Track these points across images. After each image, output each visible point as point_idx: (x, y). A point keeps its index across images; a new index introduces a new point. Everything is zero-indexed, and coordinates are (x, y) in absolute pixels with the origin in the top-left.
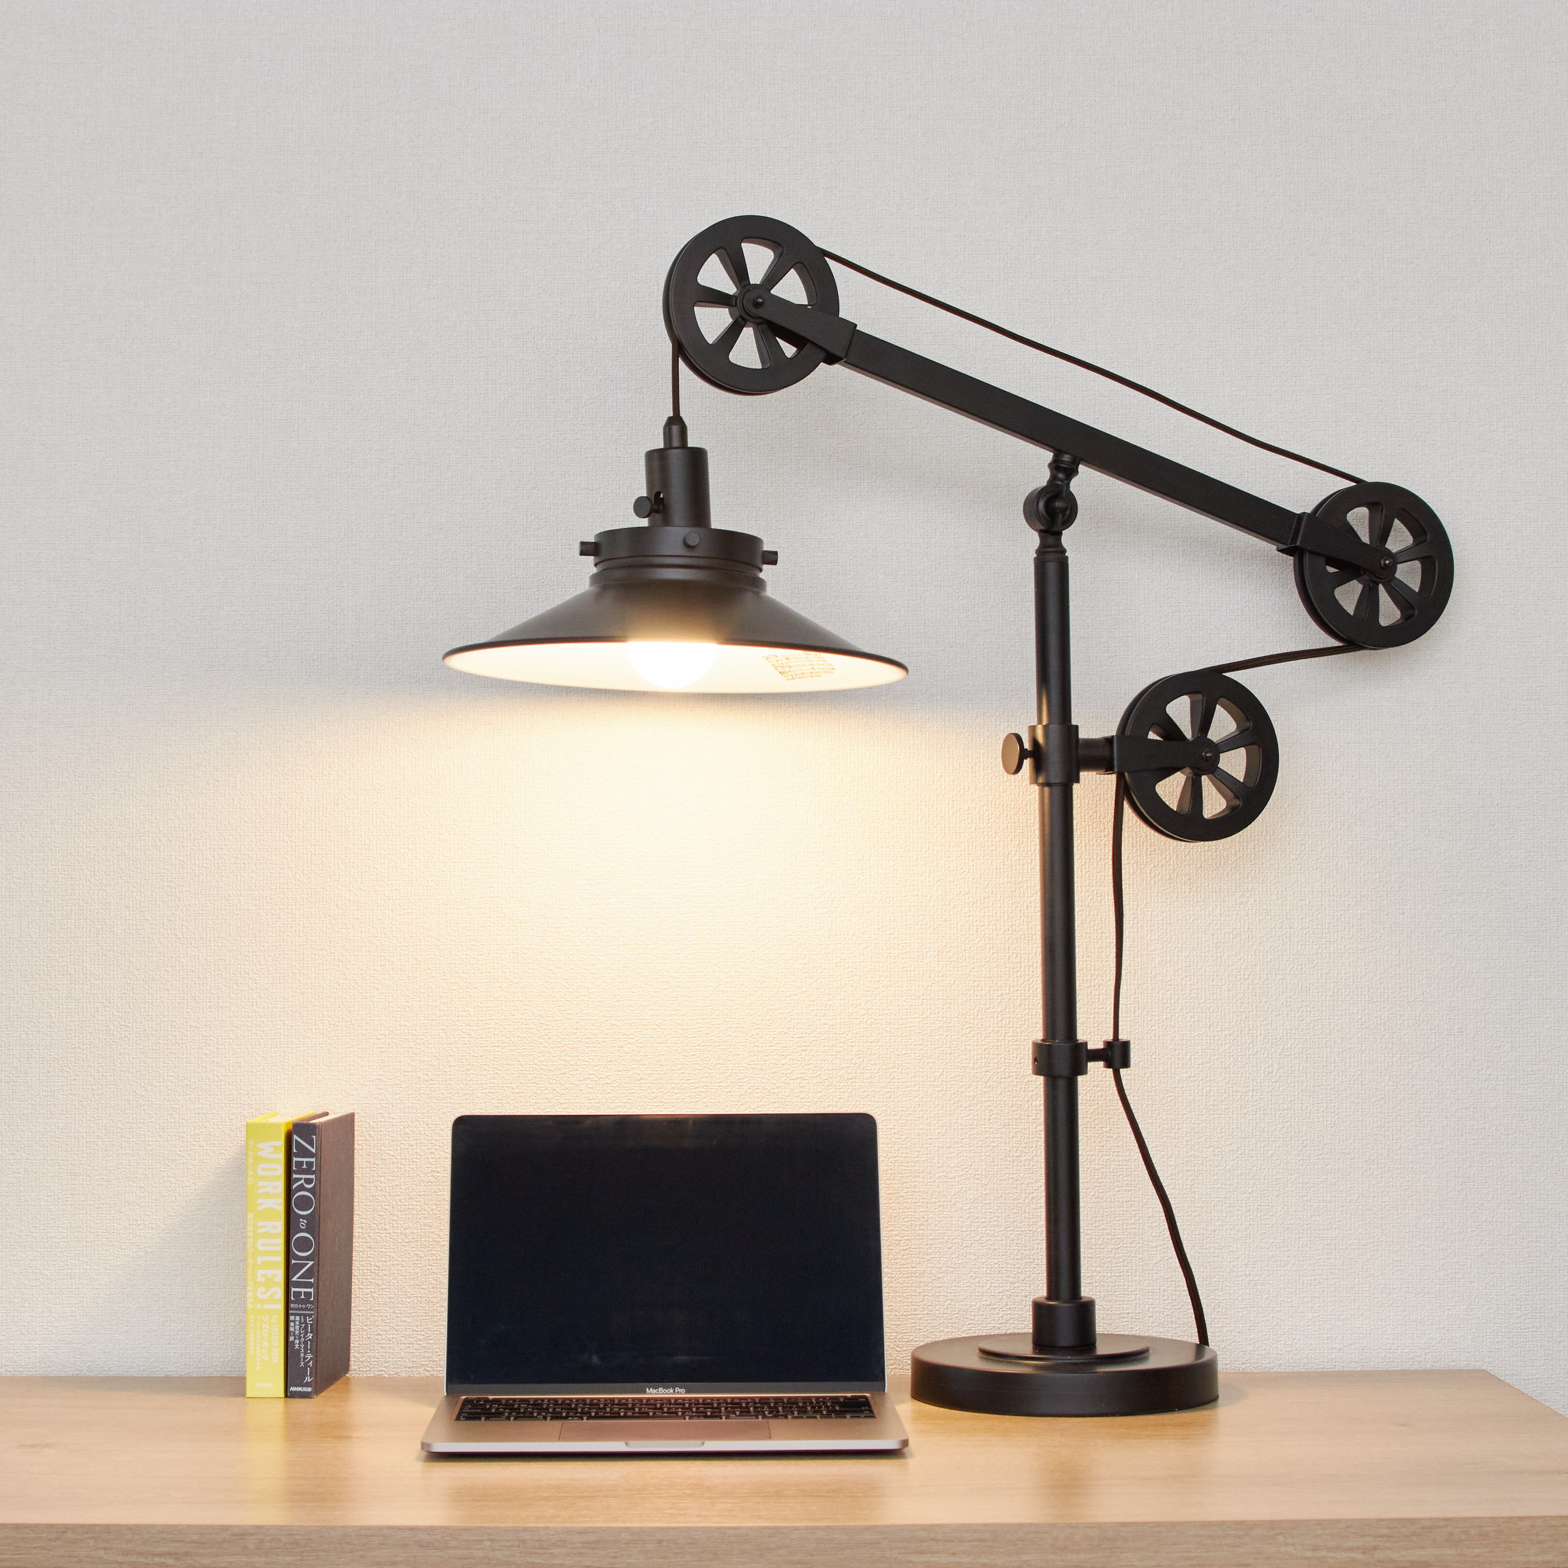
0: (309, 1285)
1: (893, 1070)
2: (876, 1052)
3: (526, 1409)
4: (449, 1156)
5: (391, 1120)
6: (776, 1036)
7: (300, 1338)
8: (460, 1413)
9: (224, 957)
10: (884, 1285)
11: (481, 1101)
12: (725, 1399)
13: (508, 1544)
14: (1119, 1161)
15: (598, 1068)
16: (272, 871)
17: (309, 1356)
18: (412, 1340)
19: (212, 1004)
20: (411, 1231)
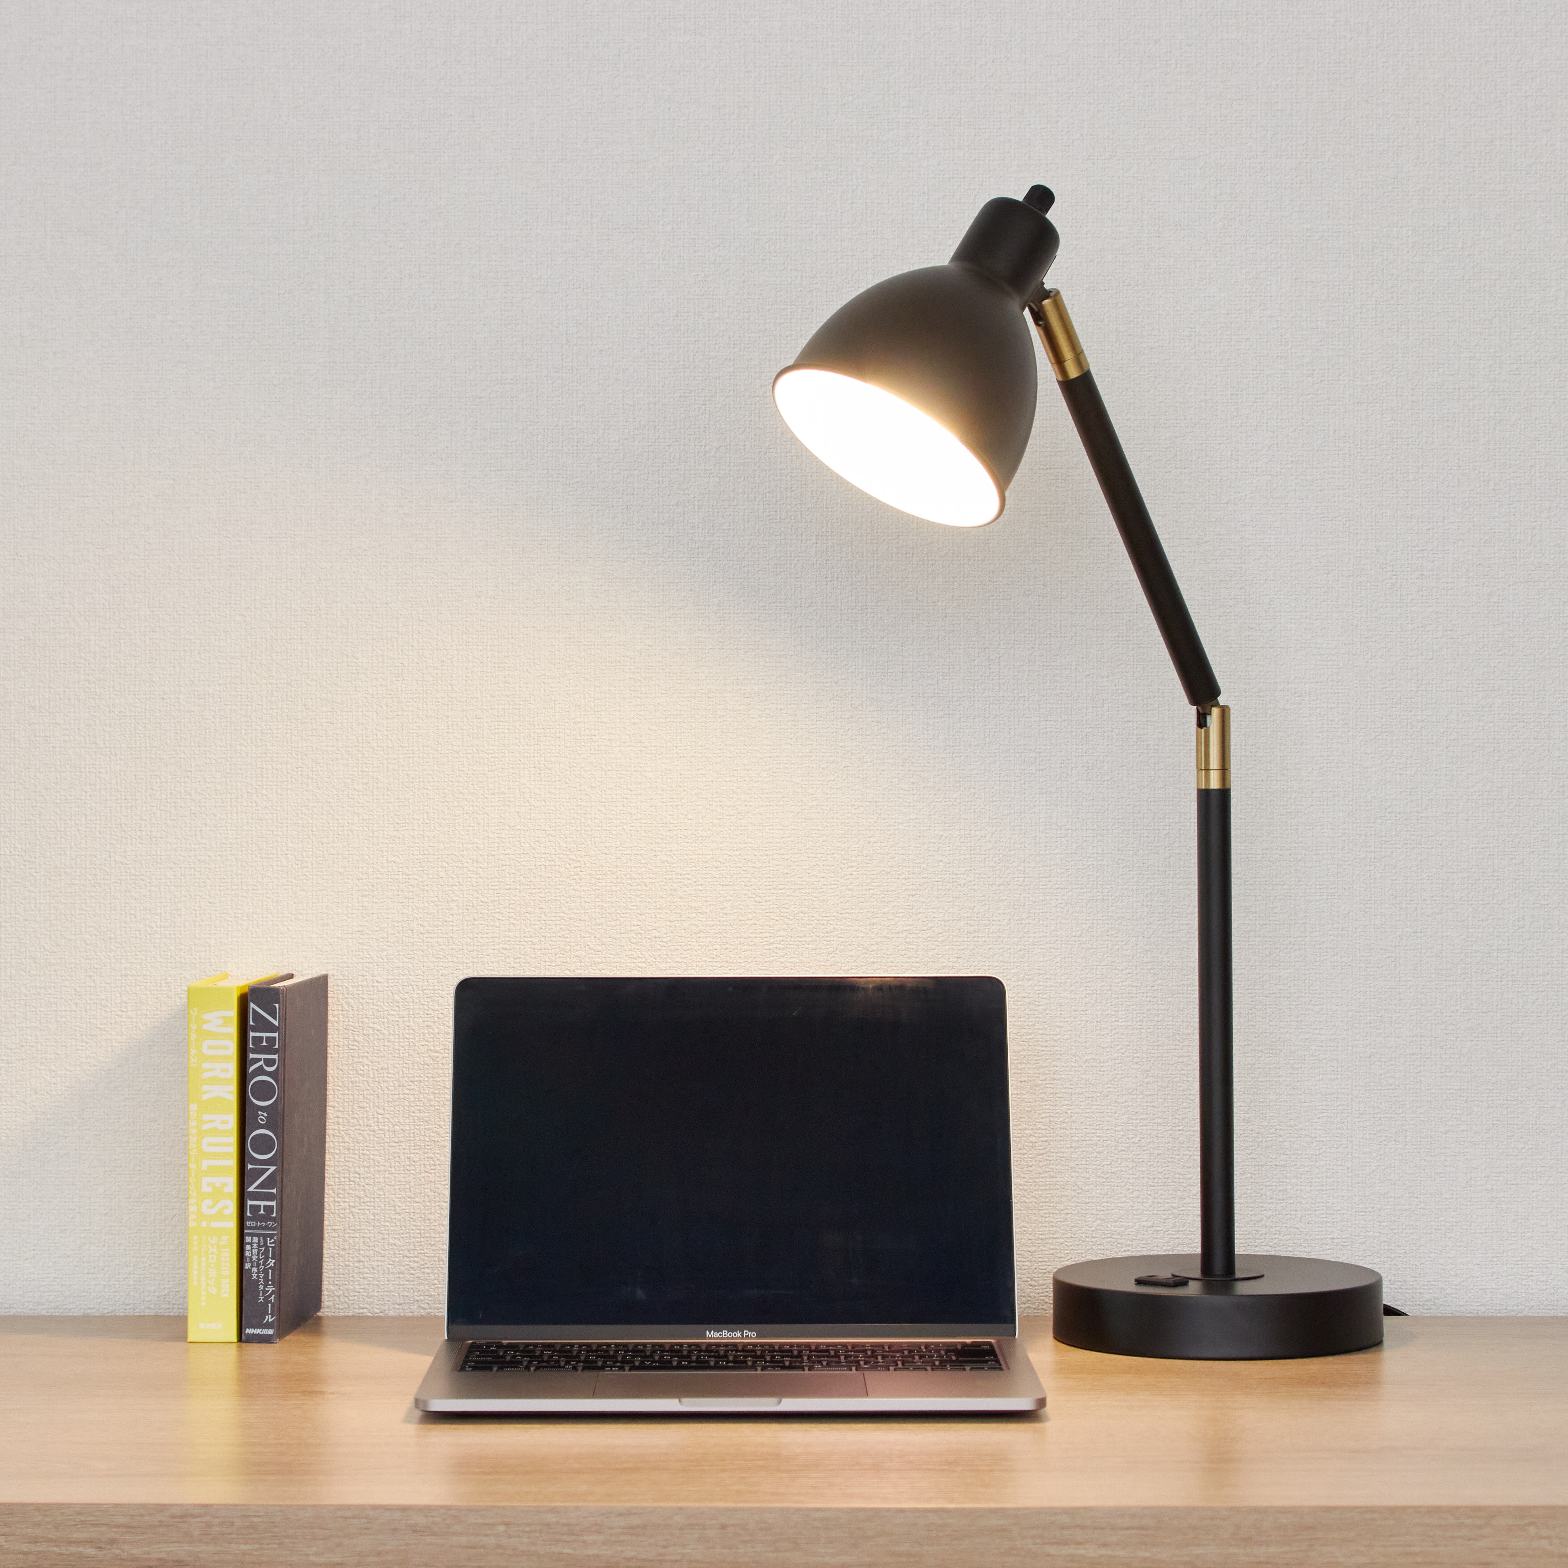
0: (269, 1197)
1: (1027, 921)
2: (1005, 898)
3: (551, 1356)
4: (451, 1030)
5: (376, 984)
6: (874, 876)
7: (258, 1265)
8: (465, 1362)
9: (158, 773)
10: (1014, 1200)
11: (493, 960)
12: (808, 1345)
13: (527, 1529)
14: (1322, 1041)
15: (644, 917)
16: (221, 661)
17: (271, 1289)
18: (402, 1268)
19: (144, 833)
20: (402, 1127)
